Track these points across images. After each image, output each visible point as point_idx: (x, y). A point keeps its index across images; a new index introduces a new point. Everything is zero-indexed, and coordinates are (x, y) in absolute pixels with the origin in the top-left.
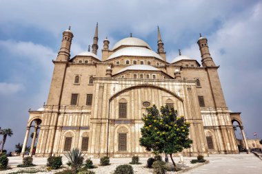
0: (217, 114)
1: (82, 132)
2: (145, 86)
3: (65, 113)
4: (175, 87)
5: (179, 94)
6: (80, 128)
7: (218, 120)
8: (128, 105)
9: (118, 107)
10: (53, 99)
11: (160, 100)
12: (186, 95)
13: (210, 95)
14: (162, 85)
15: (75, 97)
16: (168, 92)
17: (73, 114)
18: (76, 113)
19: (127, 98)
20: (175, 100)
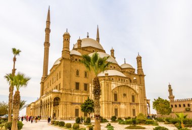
2: (124, 86)
3: (74, 95)
8: (118, 95)
10: (66, 85)
12: (140, 92)
15: (77, 85)
16: (133, 90)
17: (78, 95)
18: (80, 94)
19: (117, 91)
20: (135, 93)
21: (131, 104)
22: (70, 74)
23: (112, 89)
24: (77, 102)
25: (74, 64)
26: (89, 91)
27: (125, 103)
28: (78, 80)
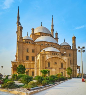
0: (74, 66)
1: (32, 70)
2: (55, 58)
3: (25, 63)
4: (65, 58)
6: (31, 69)
7: (74, 68)
8: (51, 63)
9: (47, 64)
10: (20, 57)
11: (60, 62)
12: (67, 61)
13: (73, 60)
14: (61, 57)
16: (62, 60)
17: (28, 63)
18: (29, 63)
19: (50, 61)
20: (64, 62)
21: (60, 69)
22: (23, 51)
23: (46, 59)
24: (27, 67)
25: (25, 45)
26: (35, 61)
27: (56, 68)
28: (28, 54)
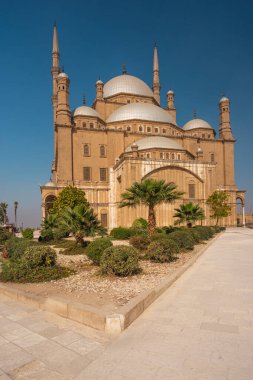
0: (225, 191)
1: (100, 208)
2: (171, 167)
4: (199, 168)
5: (200, 176)
6: (97, 205)
11: (184, 181)
12: (207, 177)
14: (187, 166)
16: (191, 173)
17: (88, 189)
18: (91, 189)
20: (196, 181)
23: (143, 174)
28: (88, 162)
